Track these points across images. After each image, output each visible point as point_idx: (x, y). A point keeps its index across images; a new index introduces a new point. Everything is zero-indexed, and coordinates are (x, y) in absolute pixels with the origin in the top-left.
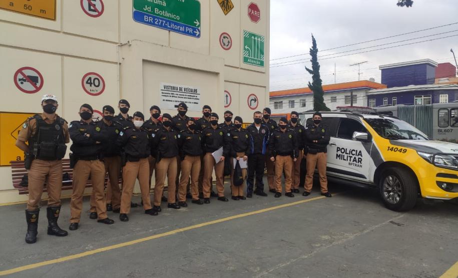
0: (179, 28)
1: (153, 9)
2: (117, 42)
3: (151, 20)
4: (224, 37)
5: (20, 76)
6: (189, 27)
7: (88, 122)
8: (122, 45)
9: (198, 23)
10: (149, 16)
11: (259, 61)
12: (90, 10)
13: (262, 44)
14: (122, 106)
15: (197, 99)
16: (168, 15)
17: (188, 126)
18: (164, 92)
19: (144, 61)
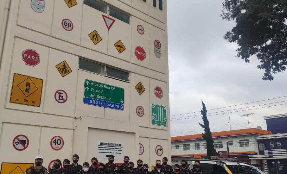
0: (111, 105)
1: (95, 96)
2: (73, 116)
3: (94, 102)
4: (139, 109)
5: (16, 140)
6: (117, 104)
7: (58, 170)
8: (76, 118)
9: (122, 102)
10: (93, 100)
11: (163, 123)
12: (60, 99)
13: (165, 111)
14: (75, 158)
15: (121, 150)
16: (104, 98)
17: (115, 171)
18: (99, 147)
19: (89, 128)
